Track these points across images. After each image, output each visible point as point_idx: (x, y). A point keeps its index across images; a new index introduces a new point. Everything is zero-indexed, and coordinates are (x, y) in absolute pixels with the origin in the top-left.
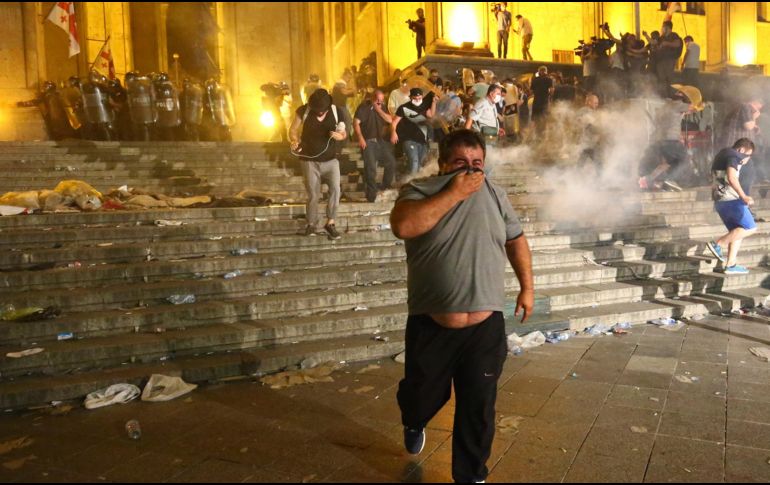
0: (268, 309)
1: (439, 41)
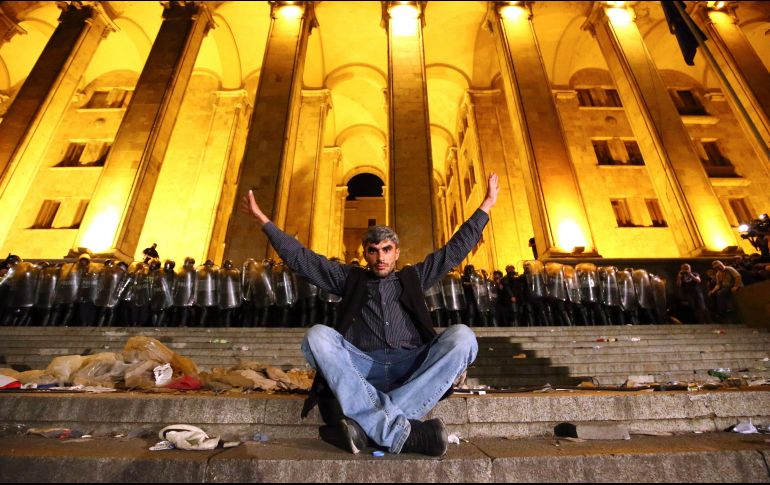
1: (552, 249)
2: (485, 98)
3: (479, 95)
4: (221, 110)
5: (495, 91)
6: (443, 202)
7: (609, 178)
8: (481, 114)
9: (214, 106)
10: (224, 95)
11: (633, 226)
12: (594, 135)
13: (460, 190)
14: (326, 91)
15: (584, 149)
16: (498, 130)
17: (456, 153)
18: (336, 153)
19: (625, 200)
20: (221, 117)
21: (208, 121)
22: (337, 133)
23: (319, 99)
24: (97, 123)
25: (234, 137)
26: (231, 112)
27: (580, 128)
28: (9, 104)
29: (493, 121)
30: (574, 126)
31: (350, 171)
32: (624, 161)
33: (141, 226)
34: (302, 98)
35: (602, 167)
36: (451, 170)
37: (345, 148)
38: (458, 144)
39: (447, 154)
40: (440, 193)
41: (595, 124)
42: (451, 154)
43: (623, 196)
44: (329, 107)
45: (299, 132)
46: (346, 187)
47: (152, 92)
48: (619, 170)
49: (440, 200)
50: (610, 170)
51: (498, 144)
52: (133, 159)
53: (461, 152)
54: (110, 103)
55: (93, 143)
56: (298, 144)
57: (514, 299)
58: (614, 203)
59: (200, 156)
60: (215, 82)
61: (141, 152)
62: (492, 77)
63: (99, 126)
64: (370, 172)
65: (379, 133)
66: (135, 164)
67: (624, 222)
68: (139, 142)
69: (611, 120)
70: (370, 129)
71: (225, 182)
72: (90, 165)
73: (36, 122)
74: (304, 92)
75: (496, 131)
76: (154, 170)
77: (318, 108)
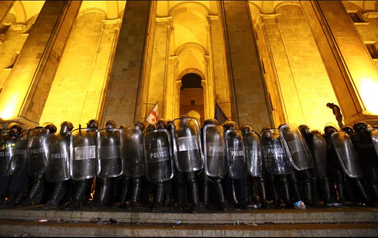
2: (271, 19)
3: (266, 18)
4: (107, 32)
5: (277, 15)
8: (269, 29)
9: (102, 29)
10: (108, 22)
14: (171, 17)
16: (281, 39)
18: (176, 60)
20: (106, 36)
21: (98, 39)
22: (176, 48)
23: (166, 23)
26: (113, 33)
29: (277, 33)
31: (183, 72)
33: (45, 100)
34: (156, 22)
44: (172, 29)
45: (155, 43)
46: (180, 81)
51: (282, 47)
52: (38, 52)
56: (154, 50)
59: (94, 59)
60: (103, 15)
61: (44, 47)
62: (274, 7)
64: (194, 72)
65: (201, 47)
68: (42, 41)
74: (157, 19)
76: (54, 60)
77: (166, 28)
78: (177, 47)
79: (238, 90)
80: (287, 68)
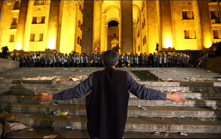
0: (141, 128)
1: (163, 47)
4: (72, 4)
6: (136, 29)
7: (185, 24)
9: (70, 3)
11: (189, 38)
12: (183, 9)
13: (141, 26)
15: (179, 14)
17: (140, 14)
18: (105, 15)
19: (188, 30)
20: (72, 7)
21: (68, 8)
24: (39, 10)
25: (77, 13)
26: (75, 5)
27: (179, 7)
28: (13, 5)
29: (152, 5)
30: (177, 6)
31: (109, 20)
32: (191, 18)
35: (184, 20)
36: (139, 20)
37: (107, 14)
38: (141, 11)
39: (138, 14)
40: (135, 26)
41: (184, 5)
42: (139, 15)
43: (188, 29)
46: (108, 25)
47: (55, 3)
48: (188, 21)
49: (135, 28)
50: (186, 21)
51: (153, 13)
52: (55, 24)
53: (142, 14)
54: (40, 3)
55: (39, 17)
57: (151, 61)
58: (185, 31)
59: (68, 19)
61: (56, 22)
63: (39, 11)
64: (115, 20)
65: (117, 8)
66: (56, 26)
67: (187, 37)
68: (55, 19)
69: (190, 4)
70: (115, 7)
71: (76, 27)
72: (40, 23)
73: (27, 14)
75: (153, 9)
76: (60, 27)
77: (100, 2)
78: (105, 8)
79: (124, 40)
80: (153, 24)
